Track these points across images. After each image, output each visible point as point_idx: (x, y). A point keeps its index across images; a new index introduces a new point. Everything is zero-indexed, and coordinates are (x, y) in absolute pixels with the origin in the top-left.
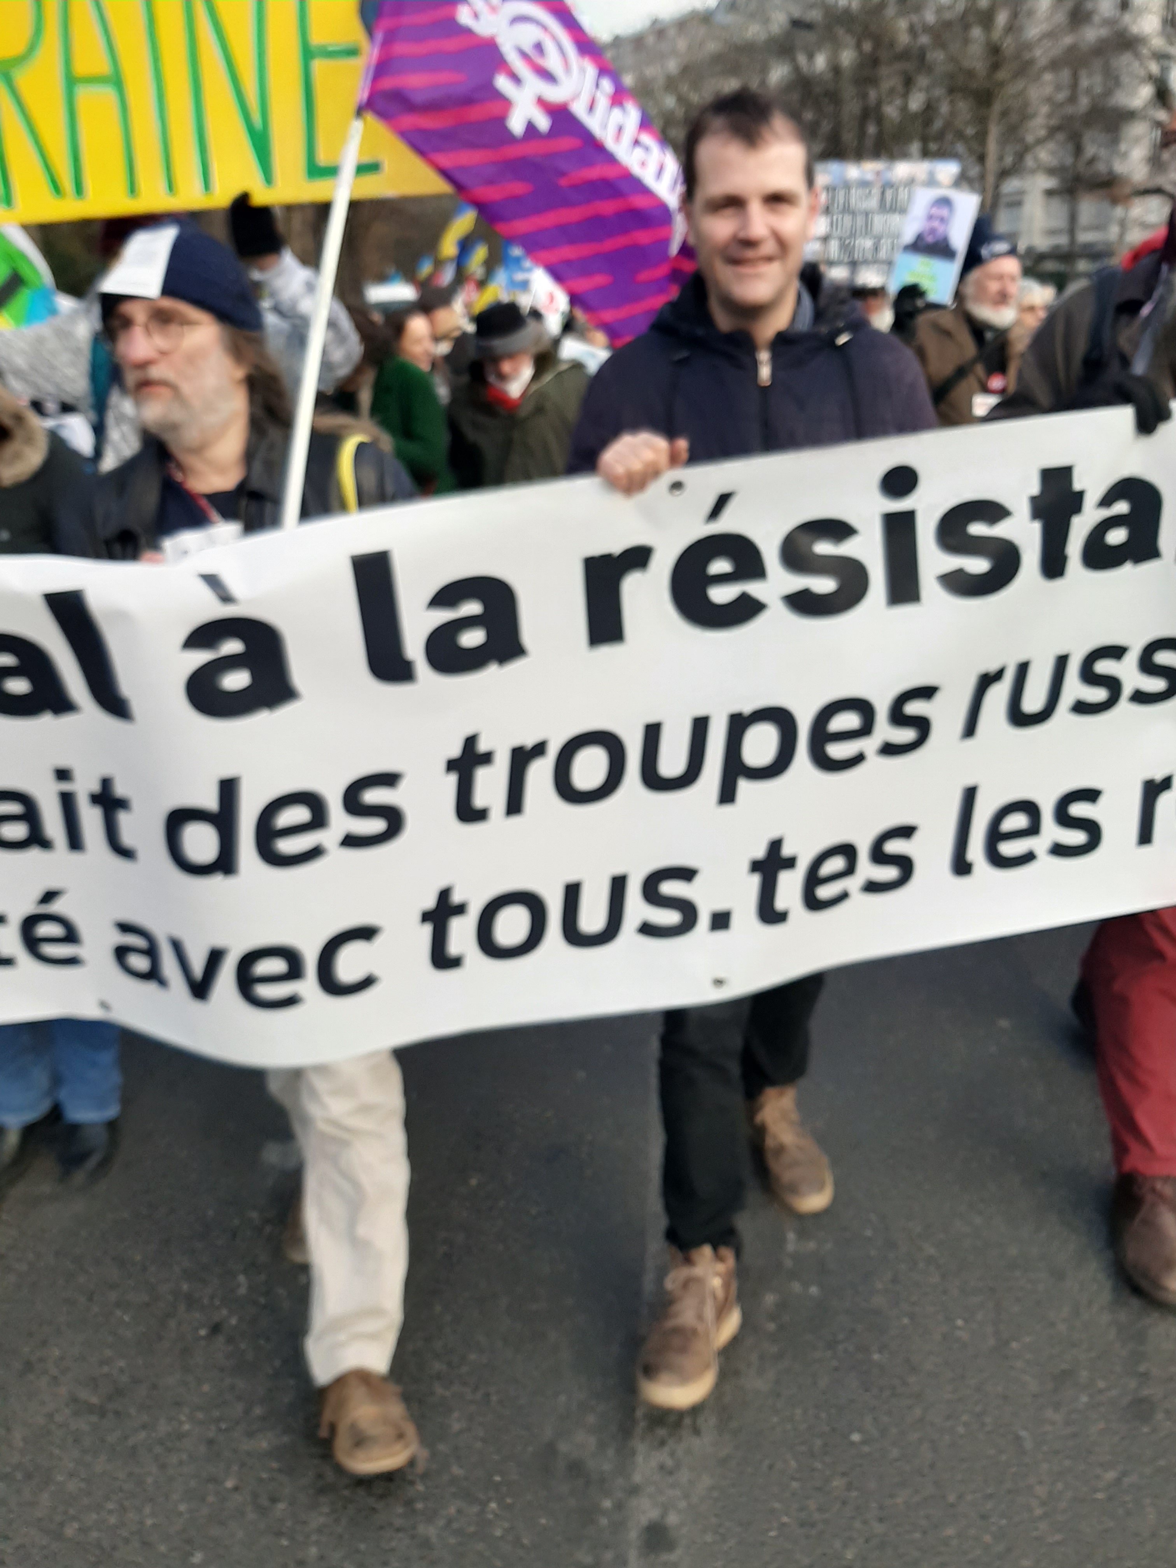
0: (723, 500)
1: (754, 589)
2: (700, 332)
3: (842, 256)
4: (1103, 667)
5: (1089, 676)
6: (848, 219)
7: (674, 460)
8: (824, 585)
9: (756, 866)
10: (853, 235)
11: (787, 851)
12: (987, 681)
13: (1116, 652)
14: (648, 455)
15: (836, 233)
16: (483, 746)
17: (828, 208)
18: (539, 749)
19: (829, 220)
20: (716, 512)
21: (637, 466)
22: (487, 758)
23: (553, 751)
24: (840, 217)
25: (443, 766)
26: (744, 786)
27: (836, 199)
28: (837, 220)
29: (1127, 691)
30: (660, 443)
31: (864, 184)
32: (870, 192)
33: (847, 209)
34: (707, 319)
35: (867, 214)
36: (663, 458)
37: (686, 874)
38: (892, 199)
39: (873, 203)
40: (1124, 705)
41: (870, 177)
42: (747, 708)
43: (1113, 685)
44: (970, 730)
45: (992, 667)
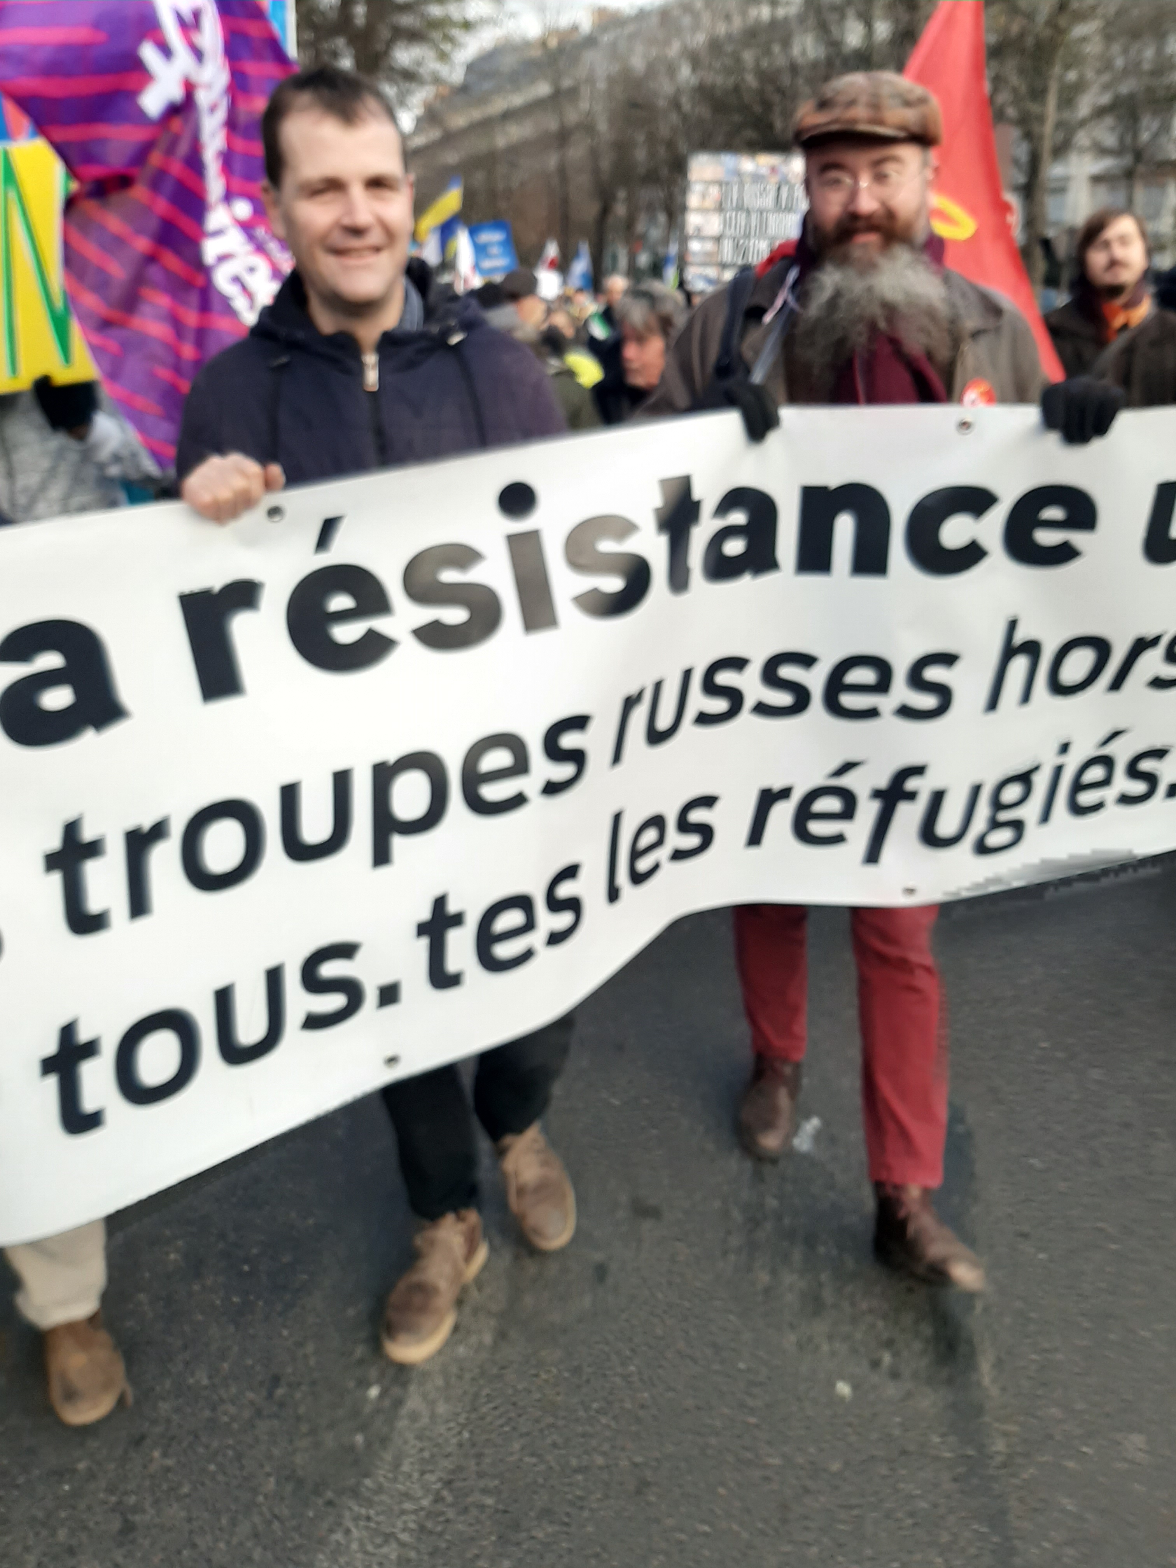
0: (329, 527)
1: (381, 624)
2: (300, 335)
3: (735, 257)
4: (724, 678)
5: (711, 688)
6: (742, 217)
7: (268, 485)
8: (455, 615)
9: (422, 929)
10: (747, 236)
11: (452, 907)
12: (630, 703)
13: (738, 663)
14: (239, 483)
15: (728, 233)
16: (88, 834)
17: (721, 204)
18: (158, 831)
19: (722, 218)
20: (323, 541)
21: (225, 494)
22: (94, 849)
23: (177, 830)
24: (734, 214)
25: (40, 864)
26: (399, 843)
27: (730, 194)
28: (730, 218)
29: (749, 702)
30: (252, 467)
31: (757, 178)
32: (765, 189)
33: (740, 207)
34: (309, 323)
35: (761, 212)
36: (256, 486)
37: (346, 951)
38: (787, 198)
39: (768, 201)
40: (746, 716)
41: (764, 171)
42: (392, 757)
43: (735, 697)
44: (617, 757)
45: (633, 690)
